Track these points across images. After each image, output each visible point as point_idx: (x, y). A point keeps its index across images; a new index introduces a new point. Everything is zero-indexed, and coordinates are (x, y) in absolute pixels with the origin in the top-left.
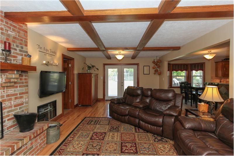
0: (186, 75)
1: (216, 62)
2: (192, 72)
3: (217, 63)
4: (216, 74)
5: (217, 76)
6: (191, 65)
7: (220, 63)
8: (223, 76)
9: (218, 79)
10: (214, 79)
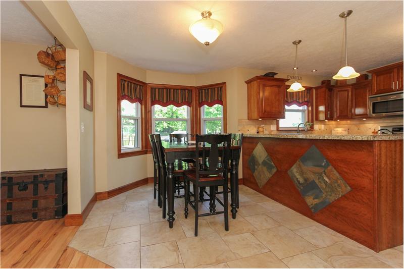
5: (250, 117)
6: (200, 89)
7: (255, 82)
8: (260, 118)
9: (252, 126)
10: (245, 126)
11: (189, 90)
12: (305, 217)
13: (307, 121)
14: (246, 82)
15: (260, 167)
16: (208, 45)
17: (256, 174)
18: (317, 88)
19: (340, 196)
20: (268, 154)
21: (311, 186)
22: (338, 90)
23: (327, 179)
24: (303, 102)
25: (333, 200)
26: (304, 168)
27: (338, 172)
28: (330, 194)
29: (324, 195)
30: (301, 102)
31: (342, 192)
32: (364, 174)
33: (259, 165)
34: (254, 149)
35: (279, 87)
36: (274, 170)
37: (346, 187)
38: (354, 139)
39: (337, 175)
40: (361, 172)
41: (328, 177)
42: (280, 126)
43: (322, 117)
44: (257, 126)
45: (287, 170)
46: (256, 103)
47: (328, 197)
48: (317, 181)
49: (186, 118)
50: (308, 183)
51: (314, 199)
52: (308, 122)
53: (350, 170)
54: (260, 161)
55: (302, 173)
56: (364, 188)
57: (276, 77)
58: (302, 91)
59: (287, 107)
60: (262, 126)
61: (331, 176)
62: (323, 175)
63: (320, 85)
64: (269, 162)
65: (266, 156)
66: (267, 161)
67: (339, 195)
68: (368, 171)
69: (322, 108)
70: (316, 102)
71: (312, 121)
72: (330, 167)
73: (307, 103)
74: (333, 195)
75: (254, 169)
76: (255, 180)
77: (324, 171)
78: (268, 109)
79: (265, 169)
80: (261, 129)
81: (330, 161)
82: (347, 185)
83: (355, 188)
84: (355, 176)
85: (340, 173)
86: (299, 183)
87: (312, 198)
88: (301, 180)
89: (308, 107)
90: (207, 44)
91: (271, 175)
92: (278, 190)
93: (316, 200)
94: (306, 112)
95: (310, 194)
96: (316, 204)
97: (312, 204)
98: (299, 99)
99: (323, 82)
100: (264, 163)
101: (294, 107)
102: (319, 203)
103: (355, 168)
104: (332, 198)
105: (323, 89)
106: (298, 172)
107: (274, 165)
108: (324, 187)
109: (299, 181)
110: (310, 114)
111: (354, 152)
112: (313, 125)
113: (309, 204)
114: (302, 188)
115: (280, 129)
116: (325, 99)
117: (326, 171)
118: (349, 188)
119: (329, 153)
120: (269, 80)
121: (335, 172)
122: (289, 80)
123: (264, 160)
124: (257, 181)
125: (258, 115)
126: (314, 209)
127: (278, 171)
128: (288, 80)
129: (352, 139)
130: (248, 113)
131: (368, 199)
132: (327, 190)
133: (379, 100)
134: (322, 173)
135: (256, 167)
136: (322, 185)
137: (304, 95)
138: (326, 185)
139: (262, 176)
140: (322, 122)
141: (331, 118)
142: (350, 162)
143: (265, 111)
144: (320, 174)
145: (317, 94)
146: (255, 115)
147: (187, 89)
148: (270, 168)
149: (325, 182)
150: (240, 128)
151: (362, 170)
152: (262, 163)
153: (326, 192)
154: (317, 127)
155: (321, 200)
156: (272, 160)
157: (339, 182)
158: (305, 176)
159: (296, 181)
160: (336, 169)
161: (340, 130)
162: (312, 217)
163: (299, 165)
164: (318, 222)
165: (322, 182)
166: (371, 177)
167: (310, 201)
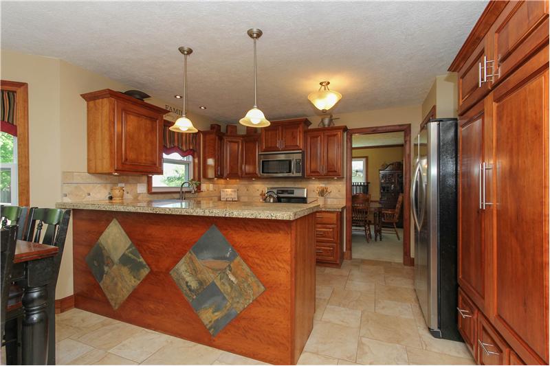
1: (87, 97)
3: (92, 103)
7: (105, 101)
8: (116, 171)
9: (100, 186)
10: (82, 186)
12: (200, 346)
13: (192, 178)
14: (83, 96)
15: (115, 267)
17: (105, 283)
18: (205, 133)
19: (251, 301)
20: (133, 242)
21: (208, 291)
22: (229, 139)
23: (233, 279)
24: (186, 151)
25: (241, 308)
26: (199, 263)
27: (248, 265)
28: (238, 300)
29: (229, 303)
30: (185, 150)
31: (253, 295)
32: (281, 265)
33: (113, 263)
34: (101, 233)
35: (153, 120)
36: (145, 272)
37: (258, 286)
38: (274, 218)
39: (248, 270)
40: (277, 262)
41: (234, 274)
42: (154, 185)
43: (211, 173)
44: (109, 186)
45: (168, 270)
46: (106, 141)
47: (235, 305)
48: (218, 283)
50: (205, 287)
51: (213, 313)
52: (194, 180)
53: (264, 261)
54: (116, 256)
55: (195, 272)
56: (281, 284)
57: (146, 101)
58: (193, 134)
59: (165, 156)
60: (120, 185)
61: (239, 272)
62: (228, 272)
63: (209, 129)
64: (133, 257)
65: (128, 245)
66: (130, 255)
67: (249, 300)
68: (285, 261)
69: (211, 162)
70: (204, 153)
71: (199, 180)
72: (238, 259)
73: (192, 152)
74: (241, 301)
75: (102, 273)
76: (104, 295)
77: (229, 266)
78: (132, 156)
79: (125, 270)
80: (117, 192)
81: (238, 250)
82: (260, 284)
83: (270, 287)
84: (270, 270)
85: (251, 267)
86: (190, 290)
87: (211, 311)
88: (194, 285)
89: (194, 158)
91: (139, 282)
92: (152, 306)
93: (216, 314)
94: (192, 165)
95: (207, 305)
96: (217, 320)
97: (210, 322)
98: (182, 145)
99: (212, 127)
100: (125, 260)
101: (176, 156)
102: (222, 317)
103: (270, 258)
104: (240, 307)
105: (213, 136)
106: (189, 270)
107: (145, 263)
108: (229, 290)
109: (189, 287)
110: (197, 169)
111: (269, 235)
112: (200, 184)
113: (206, 322)
114: (195, 297)
115: (153, 190)
116: (214, 150)
117: (231, 265)
118: (262, 288)
119: (236, 238)
120: (135, 103)
121: (245, 266)
122: (169, 112)
123: (124, 255)
124: (109, 297)
125: (112, 165)
126: (215, 328)
127: (151, 272)
128: (166, 112)
129: (270, 218)
130: (89, 160)
131: (285, 299)
132: (233, 295)
134: (226, 269)
135: (106, 269)
136: (226, 288)
137: (189, 140)
138: (232, 287)
139: (120, 285)
140: (210, 180)
141: (220, 176)
142: (263, 249)
143: (126, 160)
144: (224, 271)
145: (204, 141)
146: (105, 164)
148: (135, 267)
149: (231, 283)
150: (67, 189)
151: (278, 260)
152: (119, 260)
153: (232, 298)
154: (204, 187)
155: (225, 311)
156: (140, 252)
157: (249, 279)
158: (199, 276)
159: (185, 286)
160: (245, 260)
161: (229, 191)
162: (210, 343)
163: (190, 258)
164: (219, 347)
165: (226, 284)
166: (288, 268)
167: (208, 316)
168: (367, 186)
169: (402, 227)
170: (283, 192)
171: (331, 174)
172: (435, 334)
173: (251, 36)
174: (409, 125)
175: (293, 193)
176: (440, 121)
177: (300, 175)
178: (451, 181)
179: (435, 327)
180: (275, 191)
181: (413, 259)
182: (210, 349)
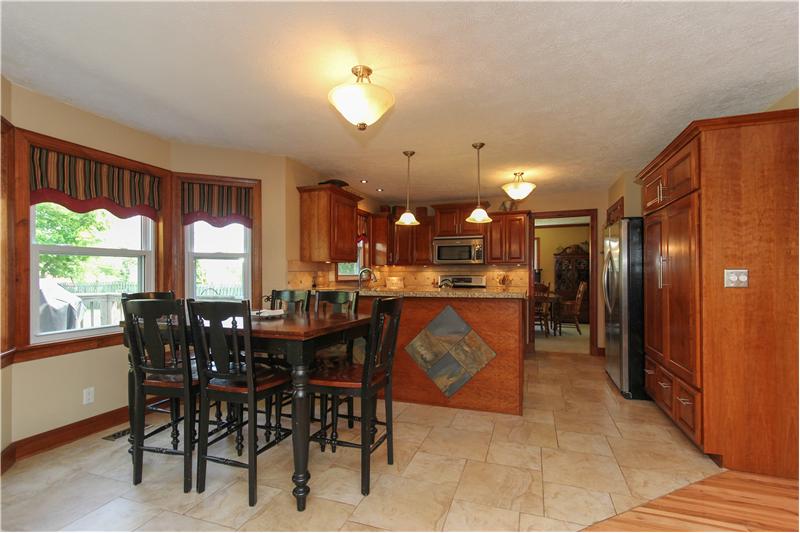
0: (151, 247)
1: (301, 190)
2: (188, 227)
3: (306, 195)
4: (302, 249)
5: (305, 257)
6: (187, 181)
7: (322, 194)
9: (307, 274)
10: (297, 274)
11: (153, 177)
14: (298, 188)
16: (364, 129)
19: (484, 365)
21: (441, 360)
23: (467, 349)
25: (475, 372)
26: (434, 338)
27: (481, 337)
28: (472, 365)
29: (463, 369)
31: (486, 360)
32: (510, 335)
37: (491, 353)
39: (481, 341)
40: (507, 333)
41: (469, 345)
42: (339, 274)
43: (381, 259)
44: (312, 274)
45: (405, 346)
47: (469, 370)
48: (453, 353)
49: (139, 249)
50: (440, 357)
51: (448, 378)
53: (495, 333)
55: (430, 346)
56: (510, 350)
60: (319, 273)
61: (473, 343)
62: (463, 343)
67: (482, 364)
68: (514, 332)
70: (373, 237)
71: (370, 266)
72: (472, 333)
73: (364, 237)
74: (475, 366)
77: (464, 339)
81: (472, 325)
82: (492, 351)
83: (501, 353)
84: (501, 339)
85: (484, 339)
86: (425, 361)
87: (446, 377)
88: (429, 357)
89: (365, 243)
90: (363, 127)
93: (451, 379)
94: (362, 251)
95: (441, 373)
96: (452, 384)
97: (446, 386)
99: (383, 209)
102: (457, 381)
103: (501, 330)
104: (473, 371)
106: (424, 345)
108: (463, 358)
109: (424, 359)
110: (367, 255)
113: (441, 387)
114: (429, 367)
115: (339, 279)
117: (466, 338)
118: (494, 354)
119: (470, 315)
121: (478, 337)
125: (330, 254)
126: (450, 391)
131: (514, 362)
132: (467, 362)
133: (447, 244)
134: (460, 341)
136: (460, 356)
138: (466, 356)
141: (390, 264)
142: (495, 323)
144: (458, 344)
147: (151, 175)
149: (465, 352)
150: (290, 277)
151: (508, 331)
153: (467, 365)
155: (460, 376)
157: (482, 348)
158: (435, 349)
159: (420, 360)
160: (479, 333)
161: (395, 279)
162: (446, 404)
163: (426, 335)
164: (454, 407)
165: (461, 353)
166: (517, 337)
167: (443, 382)
168: (539, 273)
169: (587, 323)
170: (459, 280)
171: (513, 260)
172: (625, 396)
173: (475, 147)
174: (596, 210)
175: (470, 282)
176: (630, 219)
177: (481, 261)
178: (638, 269)
179: (626, 389)
180: (450, 279)
181: (604, 349)
182: (447, 408)
